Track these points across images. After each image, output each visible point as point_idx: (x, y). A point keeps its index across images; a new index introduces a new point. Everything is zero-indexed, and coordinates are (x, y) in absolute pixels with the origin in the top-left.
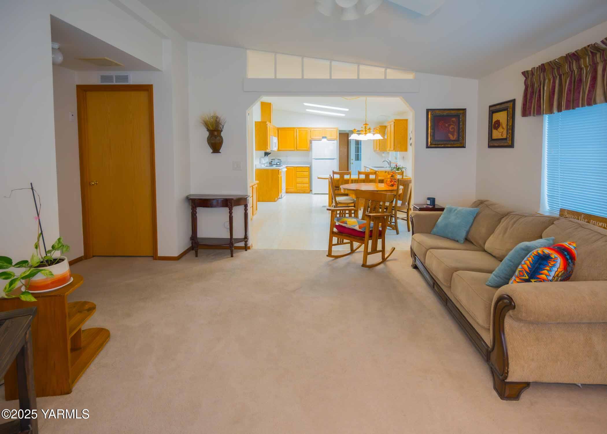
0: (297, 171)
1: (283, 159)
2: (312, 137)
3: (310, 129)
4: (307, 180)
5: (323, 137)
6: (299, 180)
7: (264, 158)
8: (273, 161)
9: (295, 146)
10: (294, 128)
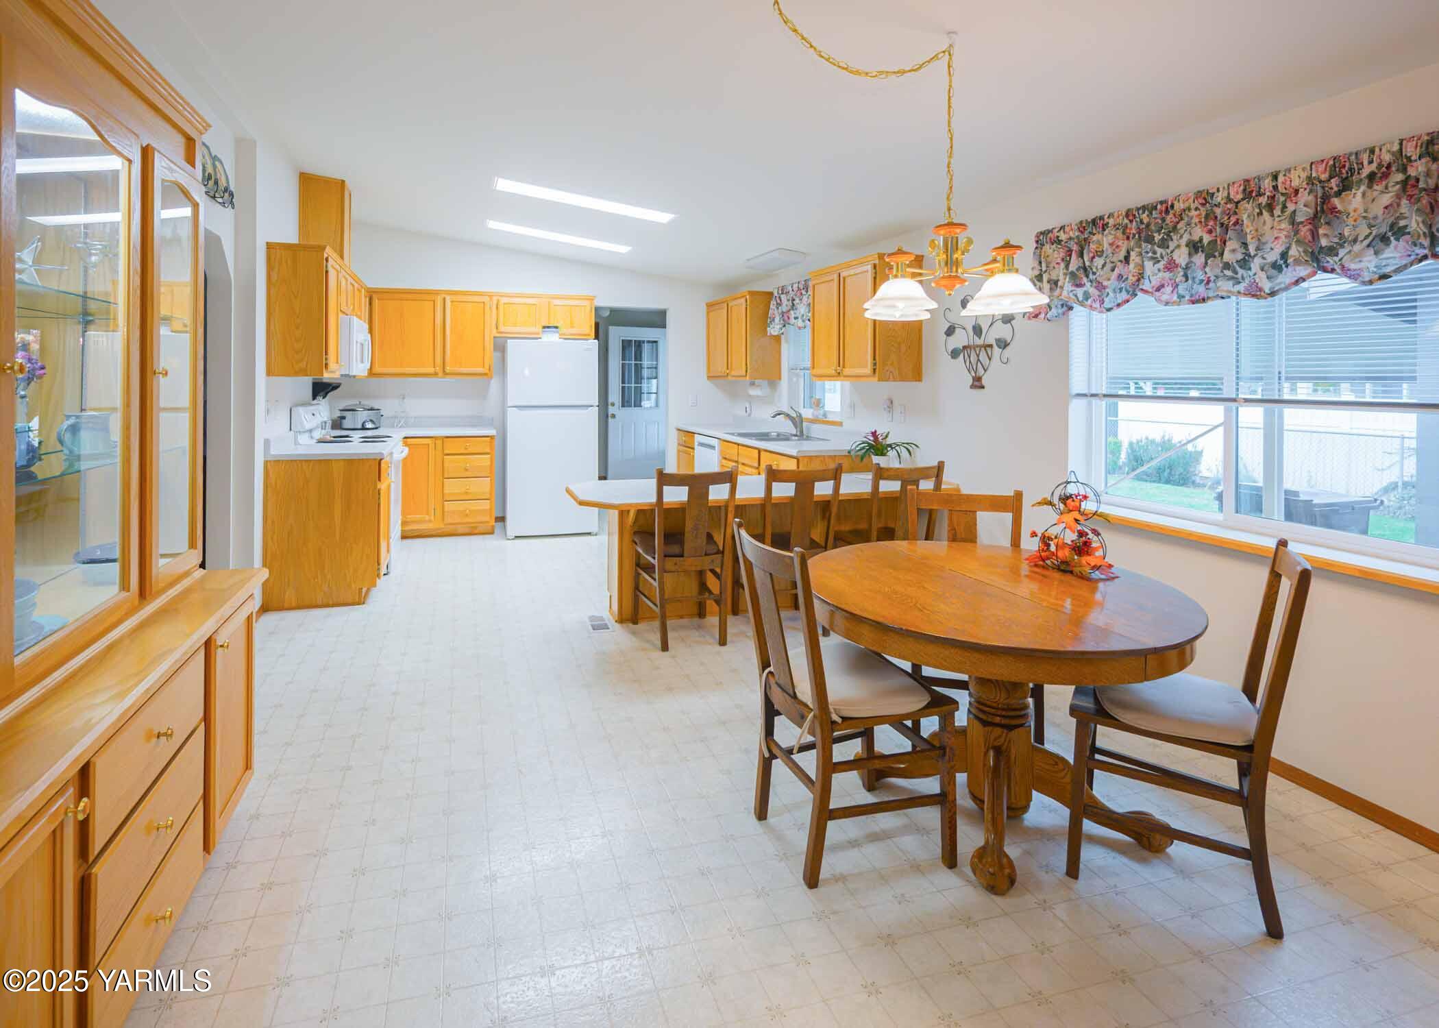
0: (447, 451)
1: (388, 407)
2: (502, 328)
3: (495, 299)
4: (483, 486)
5: (544, 327)
6: (452, 487)
7: (312, 408)
8: (347, 414)
9: (439, 360)
10: (437, 292)
